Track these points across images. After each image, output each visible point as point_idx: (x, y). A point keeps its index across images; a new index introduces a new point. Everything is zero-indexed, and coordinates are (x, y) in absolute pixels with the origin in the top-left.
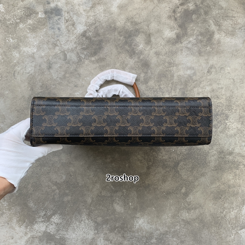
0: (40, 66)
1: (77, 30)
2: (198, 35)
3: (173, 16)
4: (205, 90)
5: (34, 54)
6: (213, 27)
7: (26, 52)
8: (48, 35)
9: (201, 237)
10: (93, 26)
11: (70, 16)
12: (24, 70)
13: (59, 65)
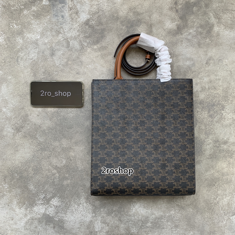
0: (43, 53)
1: (80, 18)
2: (198, 27)
3: (174, 7)
4: (203, 81)
5: (37, 40)
6: (213, 20)
7: (30, 39)
8: (52, 22)
9: (195, 222)
10: (96, 15)
11: (74, 4)
12: (27, 56)
13: (62, 52)
